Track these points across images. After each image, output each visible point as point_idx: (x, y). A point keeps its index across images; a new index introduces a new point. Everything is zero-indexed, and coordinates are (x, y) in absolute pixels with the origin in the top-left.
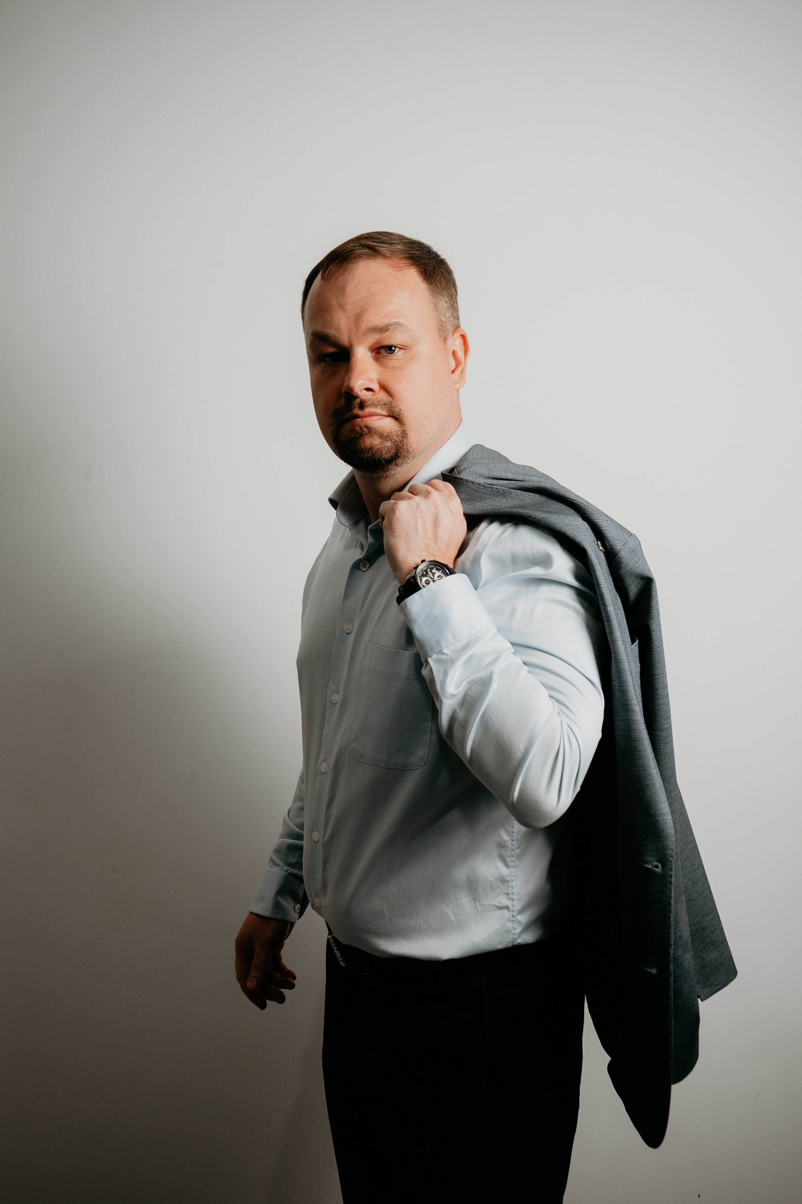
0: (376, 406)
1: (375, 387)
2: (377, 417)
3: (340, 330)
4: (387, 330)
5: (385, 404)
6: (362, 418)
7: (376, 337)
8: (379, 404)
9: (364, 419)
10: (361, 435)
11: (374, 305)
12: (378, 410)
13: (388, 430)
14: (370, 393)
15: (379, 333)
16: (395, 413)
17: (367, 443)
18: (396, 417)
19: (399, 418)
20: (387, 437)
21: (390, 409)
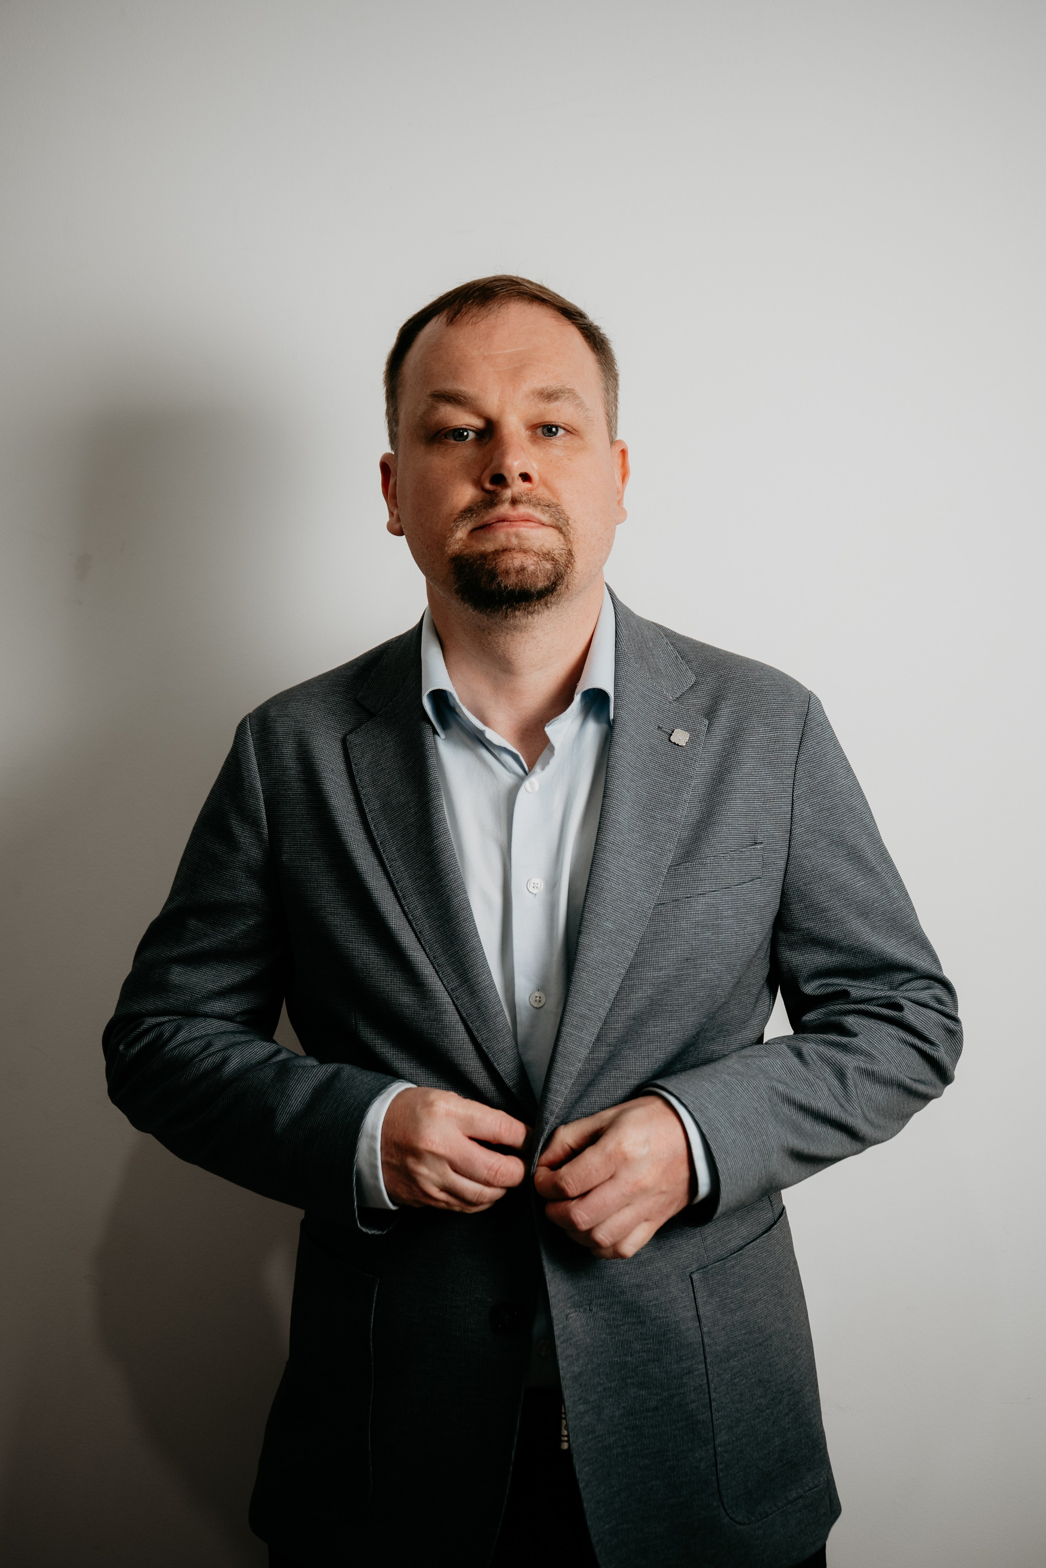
0: (534, 505)
1: (535, 476)
2: (532, 524)
3: (487, 388)
4: (557, 399)
5: (548, 506)
6: (511, 521)
7: (539, 406)
8: (539, 504)
9: (512, 523)
10: (505, 550)
11: (538, 360)
12: (538, 514)
13: (548, 545)
14: (527, 485)
15: (546, 401)
16: (561, 520)
17: (517, 560)
18: (561, 528)
19: (564, 529)
20: (547, 556)
21: (553, 513)
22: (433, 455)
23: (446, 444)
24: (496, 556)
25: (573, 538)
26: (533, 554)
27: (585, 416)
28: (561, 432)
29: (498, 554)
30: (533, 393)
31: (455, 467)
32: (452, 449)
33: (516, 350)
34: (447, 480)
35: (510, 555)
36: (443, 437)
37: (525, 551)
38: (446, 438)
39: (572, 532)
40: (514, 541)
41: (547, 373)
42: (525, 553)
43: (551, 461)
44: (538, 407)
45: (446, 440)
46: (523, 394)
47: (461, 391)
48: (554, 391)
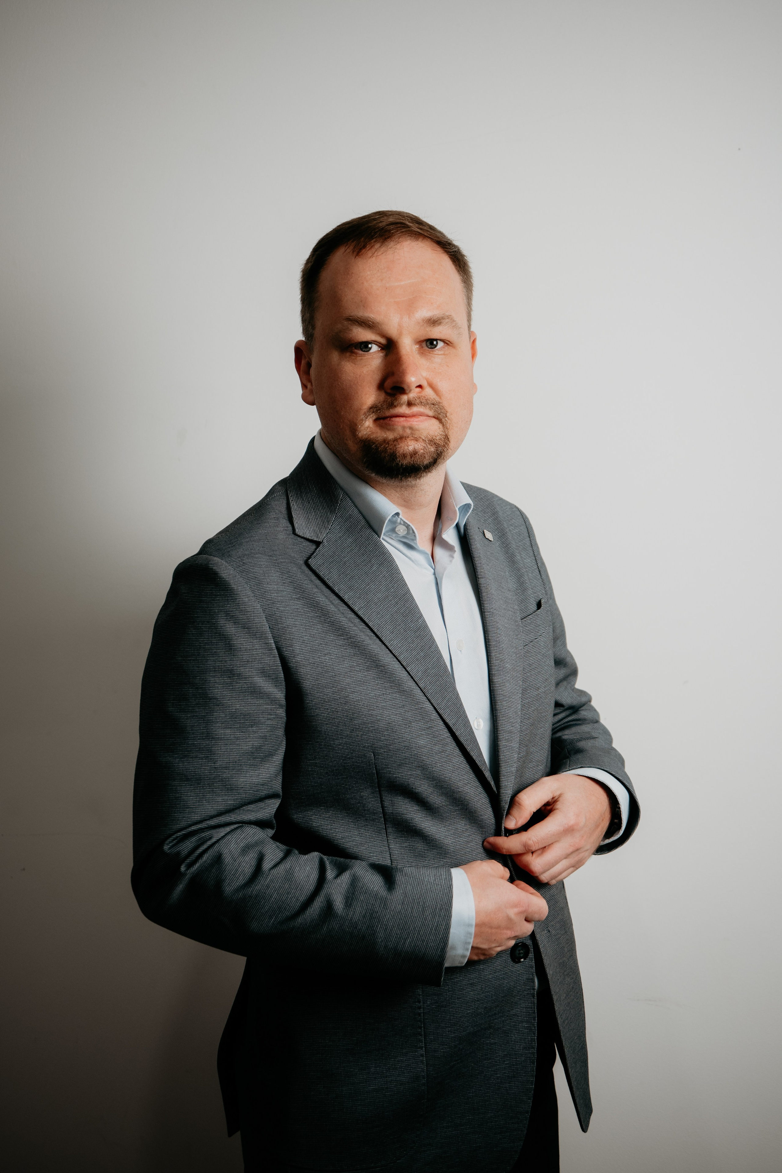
0: (423, 405)
1: (424, 384)
2: (421, 418)
3: (390, 316)
4: (439, 323)
5: (433, 404)
6: (406, 417)
8: (427, 404)
9: (407, 419)
10: (402, 438)
11: (425, 293)
12: (425, 411)
13: (432, 433)
14: (418, 389)
15: (432, 325)
16: (441, 414)
17: (410, 446)
18: (441, 419)
19: (443, 420)
20: (432, 442)
21: (436, 409)
22: (346, 361)
23: (356, 354)
24: (395, 443)
25: (450, 426)
26: (421, 440)
27: (458, 333)
28: (441, 344)
29: (397, 441)
30: (423, 320)
31: (363, 372)
32: (360, 358)
33: (409, 282)
34: (357, 382)
35: (406, 443)
36: (354, 348)
37: (416, 440)
38: (356, 349)
39: (448, 422)
40: (408, 431)
41: (432, 303)
42: (417, 441)
43: (435, 368)
44: (426, 330)
45: (356, 351)
46: (416, 321)
47: (369, 317)
48: (438, 318)
